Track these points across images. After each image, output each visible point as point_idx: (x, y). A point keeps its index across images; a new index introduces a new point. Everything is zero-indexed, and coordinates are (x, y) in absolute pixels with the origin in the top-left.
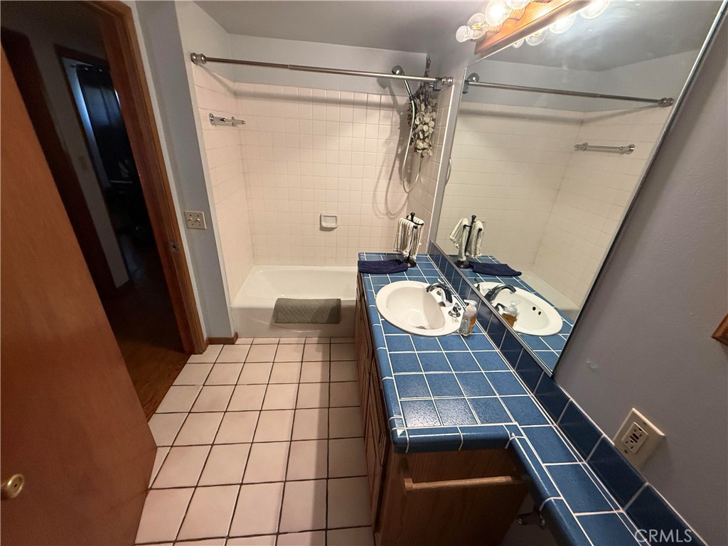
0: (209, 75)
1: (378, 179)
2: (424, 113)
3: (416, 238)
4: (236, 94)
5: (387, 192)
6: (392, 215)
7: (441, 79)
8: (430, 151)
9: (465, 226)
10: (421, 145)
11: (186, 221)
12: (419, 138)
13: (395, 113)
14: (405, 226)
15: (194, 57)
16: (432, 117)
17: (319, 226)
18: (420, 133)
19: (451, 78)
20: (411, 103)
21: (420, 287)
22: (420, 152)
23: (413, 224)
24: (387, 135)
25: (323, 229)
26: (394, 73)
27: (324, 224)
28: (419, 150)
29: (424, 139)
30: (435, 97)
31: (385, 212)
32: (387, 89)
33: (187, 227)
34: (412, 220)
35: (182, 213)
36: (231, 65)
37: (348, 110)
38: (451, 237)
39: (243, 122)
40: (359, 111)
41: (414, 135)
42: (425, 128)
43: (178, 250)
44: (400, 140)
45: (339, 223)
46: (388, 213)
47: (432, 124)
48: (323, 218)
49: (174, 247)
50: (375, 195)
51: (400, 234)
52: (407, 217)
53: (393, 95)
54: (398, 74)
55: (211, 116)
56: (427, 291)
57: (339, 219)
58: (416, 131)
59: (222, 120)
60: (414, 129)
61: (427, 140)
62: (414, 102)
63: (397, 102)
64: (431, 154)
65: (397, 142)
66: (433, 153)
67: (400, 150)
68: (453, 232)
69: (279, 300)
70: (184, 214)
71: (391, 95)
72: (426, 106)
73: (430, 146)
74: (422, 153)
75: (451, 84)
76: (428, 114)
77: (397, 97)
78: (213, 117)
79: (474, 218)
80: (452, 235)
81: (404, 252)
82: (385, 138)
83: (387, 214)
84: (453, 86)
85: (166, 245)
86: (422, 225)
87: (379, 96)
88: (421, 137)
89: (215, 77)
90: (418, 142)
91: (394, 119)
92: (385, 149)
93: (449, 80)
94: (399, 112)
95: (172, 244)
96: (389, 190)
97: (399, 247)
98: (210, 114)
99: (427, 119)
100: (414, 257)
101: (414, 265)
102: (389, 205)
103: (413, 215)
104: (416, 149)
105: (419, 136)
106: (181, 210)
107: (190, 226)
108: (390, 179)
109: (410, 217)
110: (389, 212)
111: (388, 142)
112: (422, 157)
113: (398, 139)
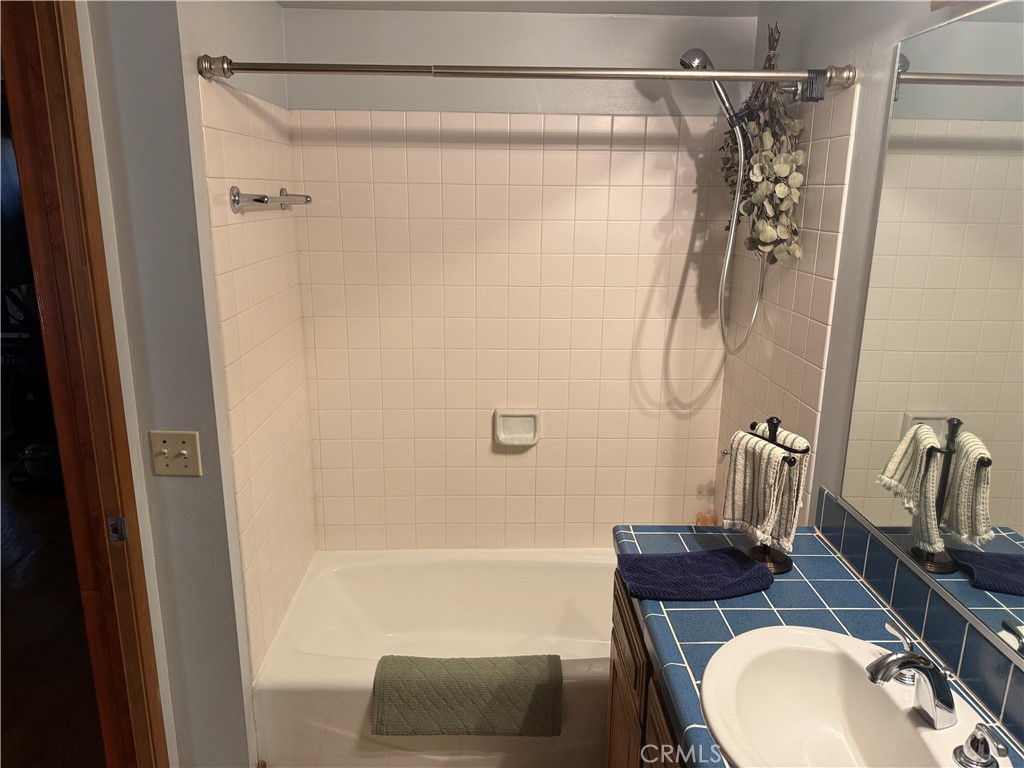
0: (236, 102)
1: (644, 316)
2: (771, 155)
3: (789, 490)
4: (293, 136)
5: (668, 348)
6: (684, 406)
7: (824, 72)
8: (794, 246)
9: (932, 451)
10: (769, 232)
11: (152, 457)
12: (762, 214)
13: (684, 155)
14: (753, 457)
15: (206, 65)
16: (794, 161)
17: (490, 441)
18: (766, 203)
19: (850, 68)
20: (732, 133)
21: (829, 649)
22: (768, 249)
23: (780, 453)
24: (664, 209)
25: (499, 448)
26: (686, 66)
27: (503, 437)
28: (765, 244)
29: (776, 218)
30: (800, 114)
31: (663, 401)
32: (662, 101)
33: (153, 471)
34: (772, 439)
35: (142, 437)
36: (285, 76)
37: (564, 157)
38: (886, 479)
39: (307, 199)
40: (591, 157)
41: (749, 209)
42: (780, 190)
43: (122, 538)
44: (697, 220)
45: (542, 433)
46: (673, 402)
47: (797, 179)
48: (499, 421)
49: (115, 531)
50: (635, 357)
51: (740, 477)
52: (753, 426)
53: (675, 113)
54: (698, 68)
55: (235, 194)
56: (873, 679)
57: (541, 422)
58: (755, 197)
59: (261, 200)
60: (746, 194)
61: (784, 219)
62: (742, 129)
63: (687, 130)
64: (798, 254)
65: (690, 224)
66: (805, 251)
67: (698, 244)
68: (892, 466)
69: (386, 663)
70: (149, 439)
71: (672, 115)
72: (774, 135)
73: (795, 233)
74: (771, 252)
75: (850, 82)
76: (785, 155)
77: (689, 120)
78: (238, 194)
79: (954, 426)
80: (889, 473)
81: (759, 533)
82: (660, 216)
83: (669, 404)
84: (858, 88)
85: (93, 528)
86: (805, 451)
87: (642, 119)
88: (770, 211)
89: (248, 104)
90: (761, 224)
91: (681, 171)
92: (657, 245)
93: (845, 75)
94: (693, 154)
95: (111, 521)
96: (674, 344)
97: (738, 515)
98: (233, 188)
99: (782, 169)
100: (787, 545)
101: (784, 564)
102: (674, 382)
103: (773, 425)
104: (754, 243)
105: (762, 209)
106: (141, 431)
107: (160, 468)
108: (675, 316)
109: (763, 427)
110: (676, 401)
111: (665, 225)
112: (772, 259)
113: (692, 216)
